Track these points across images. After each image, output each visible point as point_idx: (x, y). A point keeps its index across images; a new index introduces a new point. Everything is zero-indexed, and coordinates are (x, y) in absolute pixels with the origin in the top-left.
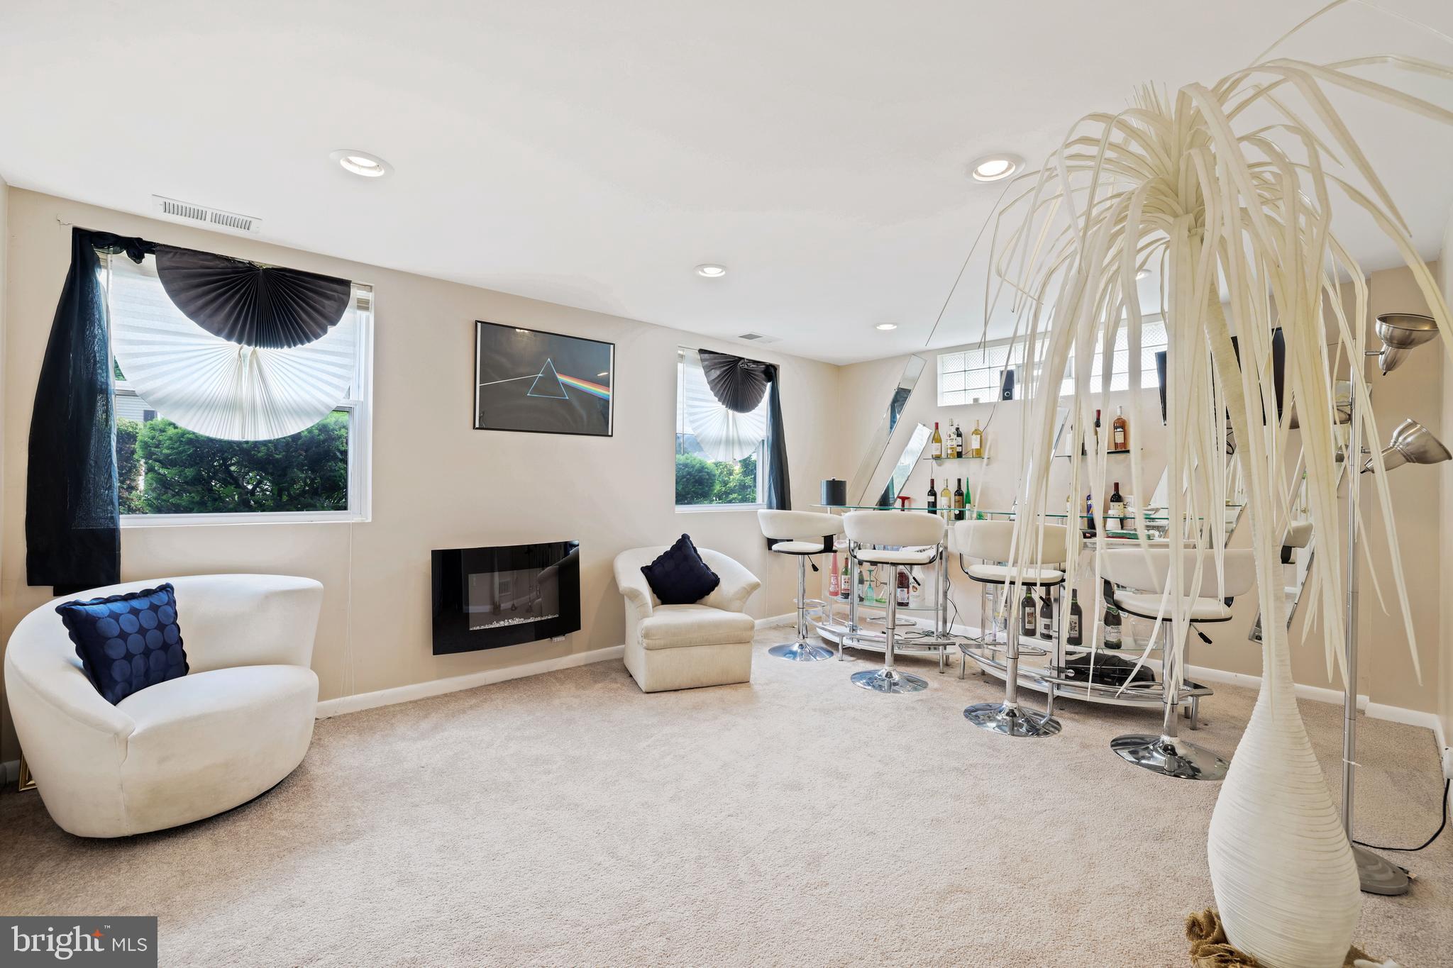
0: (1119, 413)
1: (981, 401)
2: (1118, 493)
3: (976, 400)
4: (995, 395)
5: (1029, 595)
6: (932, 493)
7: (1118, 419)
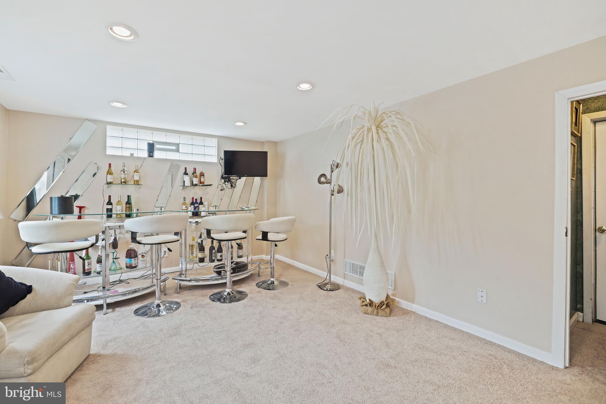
0: (202, 170)
1: (135, 155)
2: (202, 201)
3: (132, 154)
4: (145, 154)
5: (212, 245)
6: (109, 203)
7: (201, 172)
